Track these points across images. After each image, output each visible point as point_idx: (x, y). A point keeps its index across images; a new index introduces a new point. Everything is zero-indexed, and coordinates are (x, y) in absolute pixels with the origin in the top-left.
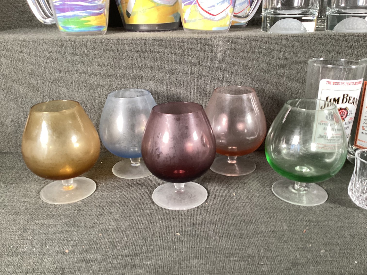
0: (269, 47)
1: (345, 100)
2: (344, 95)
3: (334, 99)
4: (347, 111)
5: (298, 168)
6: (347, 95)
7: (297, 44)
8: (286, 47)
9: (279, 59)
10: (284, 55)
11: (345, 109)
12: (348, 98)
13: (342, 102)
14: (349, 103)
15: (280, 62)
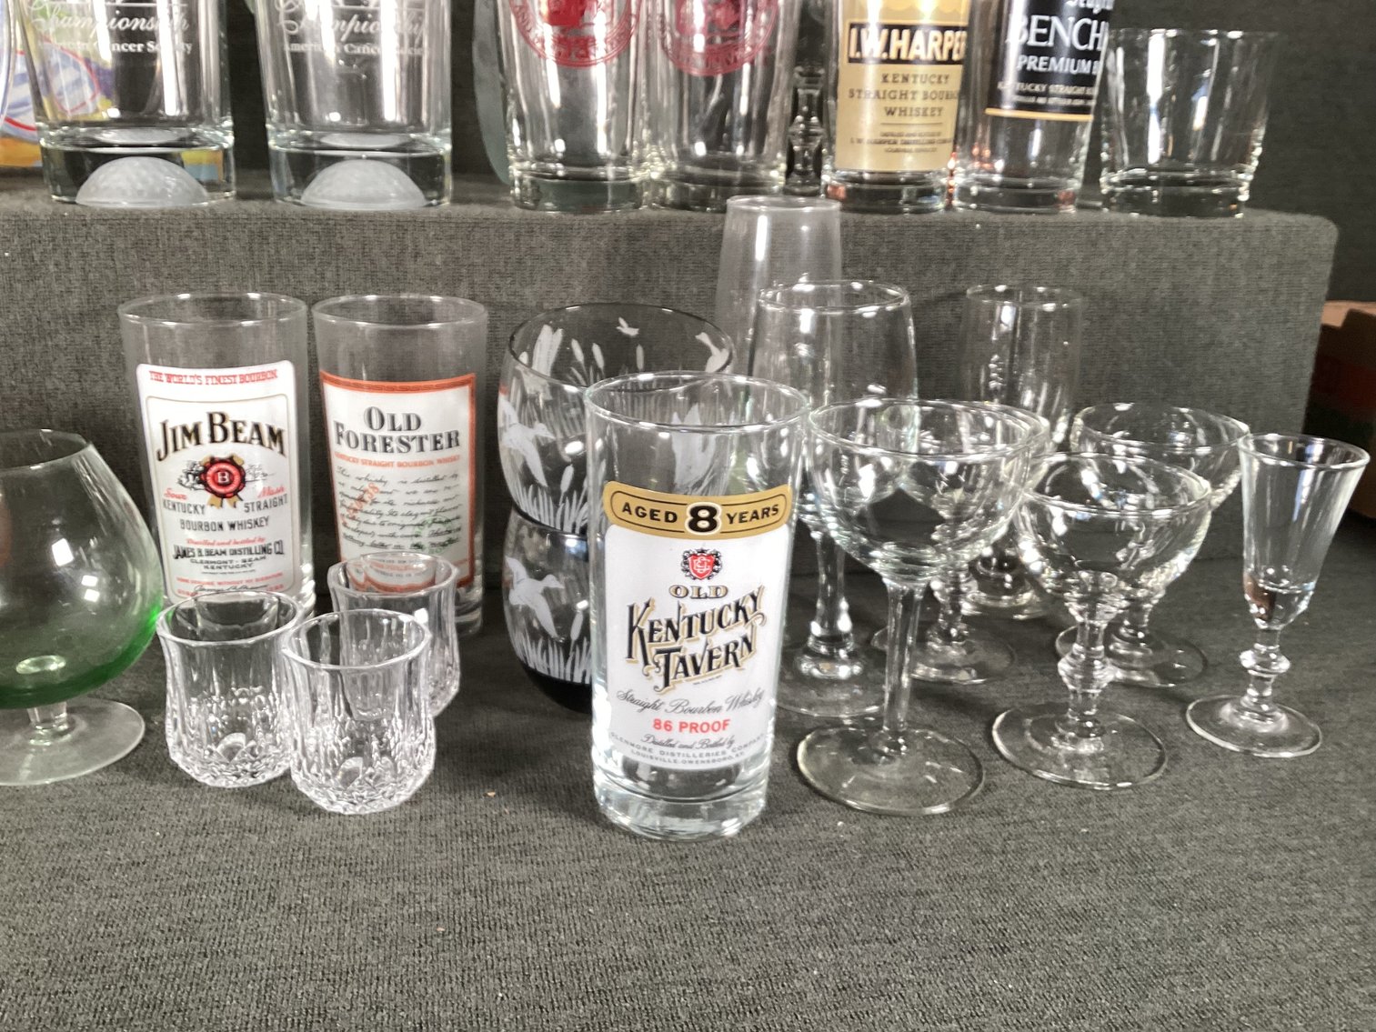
0: (25, 253)
1: (219, 433)
2: (211, 416)
3: (184, 429)
4: (239, 468)
5: (25, 666)
6: (224, 417)
7: (120, 244)
8: (84, 255)
9: (69, 291)
10: (85, 279)
11: (230, 461)
12: (229, 425)
13: (213, 440)
14: (236, 440)
15: (74, 302)
